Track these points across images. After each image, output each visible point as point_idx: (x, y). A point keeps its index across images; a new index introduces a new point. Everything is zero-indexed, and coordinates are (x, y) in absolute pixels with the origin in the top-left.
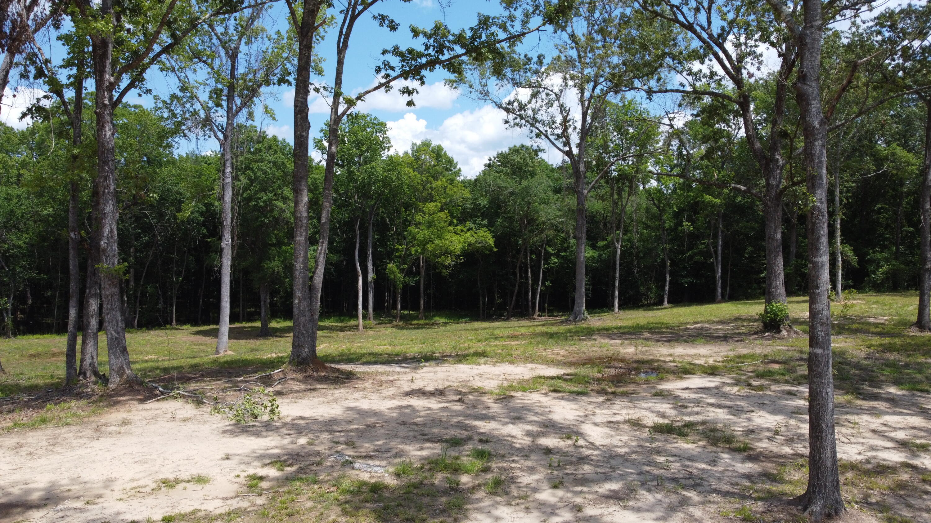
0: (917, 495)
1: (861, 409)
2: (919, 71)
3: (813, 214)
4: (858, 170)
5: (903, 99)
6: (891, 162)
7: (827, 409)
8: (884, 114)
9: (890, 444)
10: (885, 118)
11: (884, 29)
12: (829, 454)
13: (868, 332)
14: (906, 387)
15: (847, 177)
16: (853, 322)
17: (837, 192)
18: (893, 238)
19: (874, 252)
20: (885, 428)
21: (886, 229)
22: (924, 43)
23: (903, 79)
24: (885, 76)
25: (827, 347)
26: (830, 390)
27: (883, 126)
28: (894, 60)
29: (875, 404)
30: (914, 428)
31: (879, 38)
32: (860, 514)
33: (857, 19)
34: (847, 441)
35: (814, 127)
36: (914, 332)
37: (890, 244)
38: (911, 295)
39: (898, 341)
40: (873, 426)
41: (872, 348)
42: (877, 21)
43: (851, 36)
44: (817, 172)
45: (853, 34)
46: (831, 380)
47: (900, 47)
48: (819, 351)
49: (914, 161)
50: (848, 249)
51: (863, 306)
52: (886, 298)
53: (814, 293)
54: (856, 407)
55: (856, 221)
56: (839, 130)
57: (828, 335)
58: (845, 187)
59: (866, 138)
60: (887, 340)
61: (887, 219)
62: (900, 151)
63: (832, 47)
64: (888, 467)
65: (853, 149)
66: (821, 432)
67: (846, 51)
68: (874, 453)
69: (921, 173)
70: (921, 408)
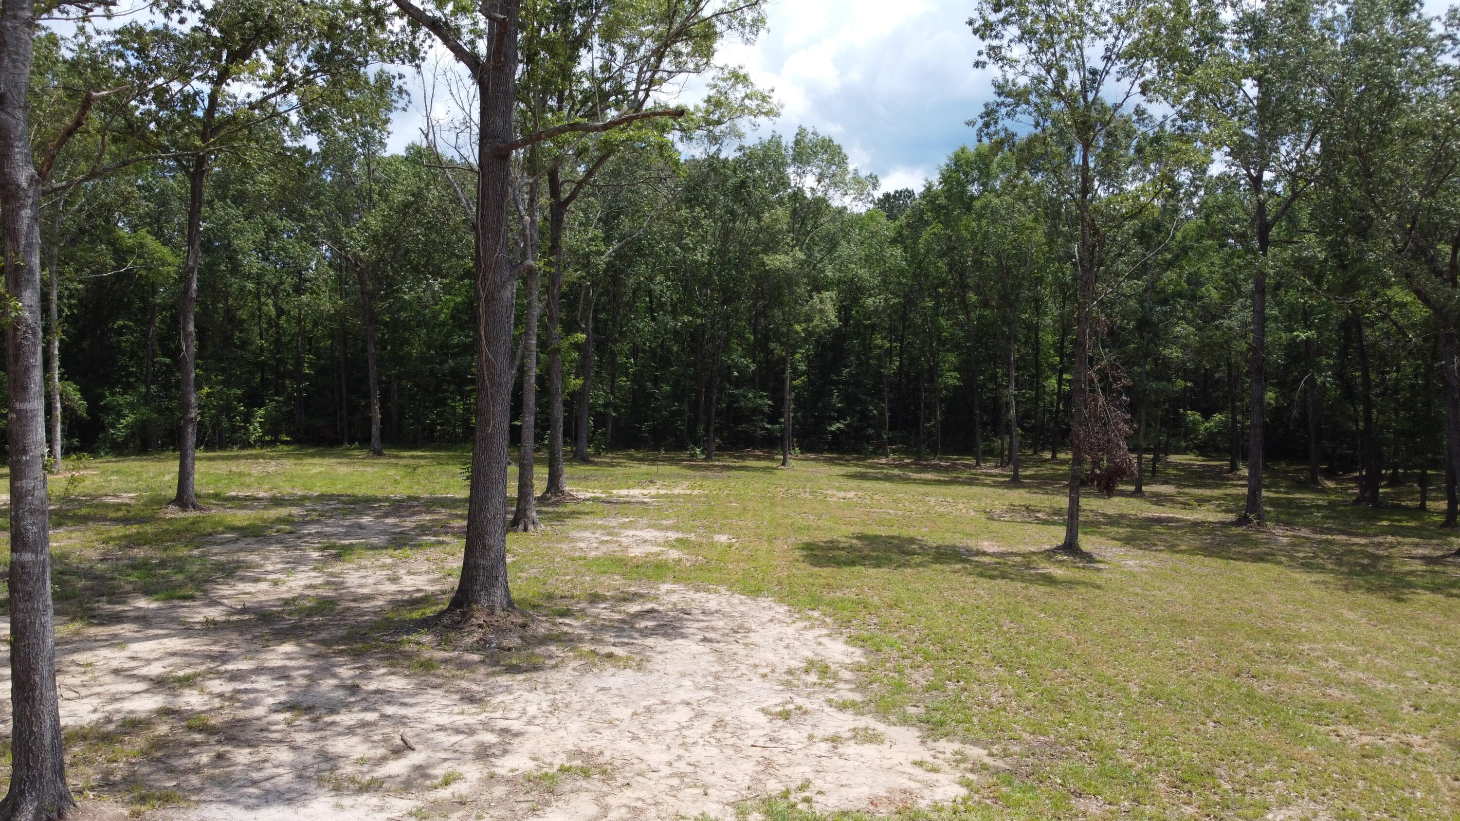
0: (181, 752)
1: (96, 640)
2: (179, 127)
3: (16, 329)
4: (88, 264)
5: (156, 164)
6: (139, 257)
7: (42, 651)
8: (128, 182)
9: (141, 686)
10: (129, 189)
11: (129, 53)
12: (48, 723)
13: (105, 519)
14: (162, 596)
15: (70, 273)
16: (81, 504)
17: (54, 296)
18: (141, 373)
19: (113, 394)
20: (134, 664)
21: (131, 359)
22: (186, 89)
23: (157, 135)
24: (130, 125)
25: (43, 548)
26: (49, 617)
27: (126, 201)
28: (143, 102)
29: (117, 629)
30: (174, 654)
31: (121, 64)
32: (99, 804)
33: (87, 24)
34: (74, 695)
35: (19, 186)
36: (173, 513)
37: (136, 382)
38: (167, 459)
39: (149, 529)
40: (115, 664)
41: (112, 543)
42: (118, 36)
43: (76, 48)
44: (23, 261)
45: (81, 46)
46: (50, 602)
47: (152, 86)
48: (28, 557)
49: (170, 259)
50: (72, 390)
51: (96, 479)
52: (132, 465)
53: (19, 461)
54: (88, 639)
55: (85, 345)
56: (56, 195)
57: (44, 529)
58: (67, 289)
59: (100, 215)
60: (134, 529)
61: (132, 343)
62: (151, 242)
63: (46, 58)
64: (140, 722)
65: (80, 230)
66: (33, 690)
67: (69, 70)
68: (117, 706)
69: (181, 277)
70: (184, 623)
